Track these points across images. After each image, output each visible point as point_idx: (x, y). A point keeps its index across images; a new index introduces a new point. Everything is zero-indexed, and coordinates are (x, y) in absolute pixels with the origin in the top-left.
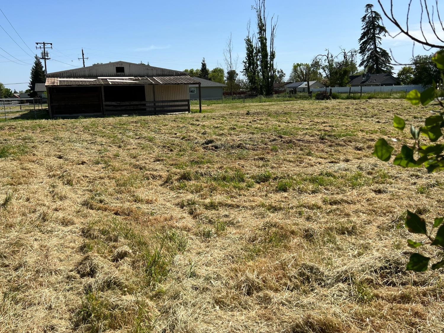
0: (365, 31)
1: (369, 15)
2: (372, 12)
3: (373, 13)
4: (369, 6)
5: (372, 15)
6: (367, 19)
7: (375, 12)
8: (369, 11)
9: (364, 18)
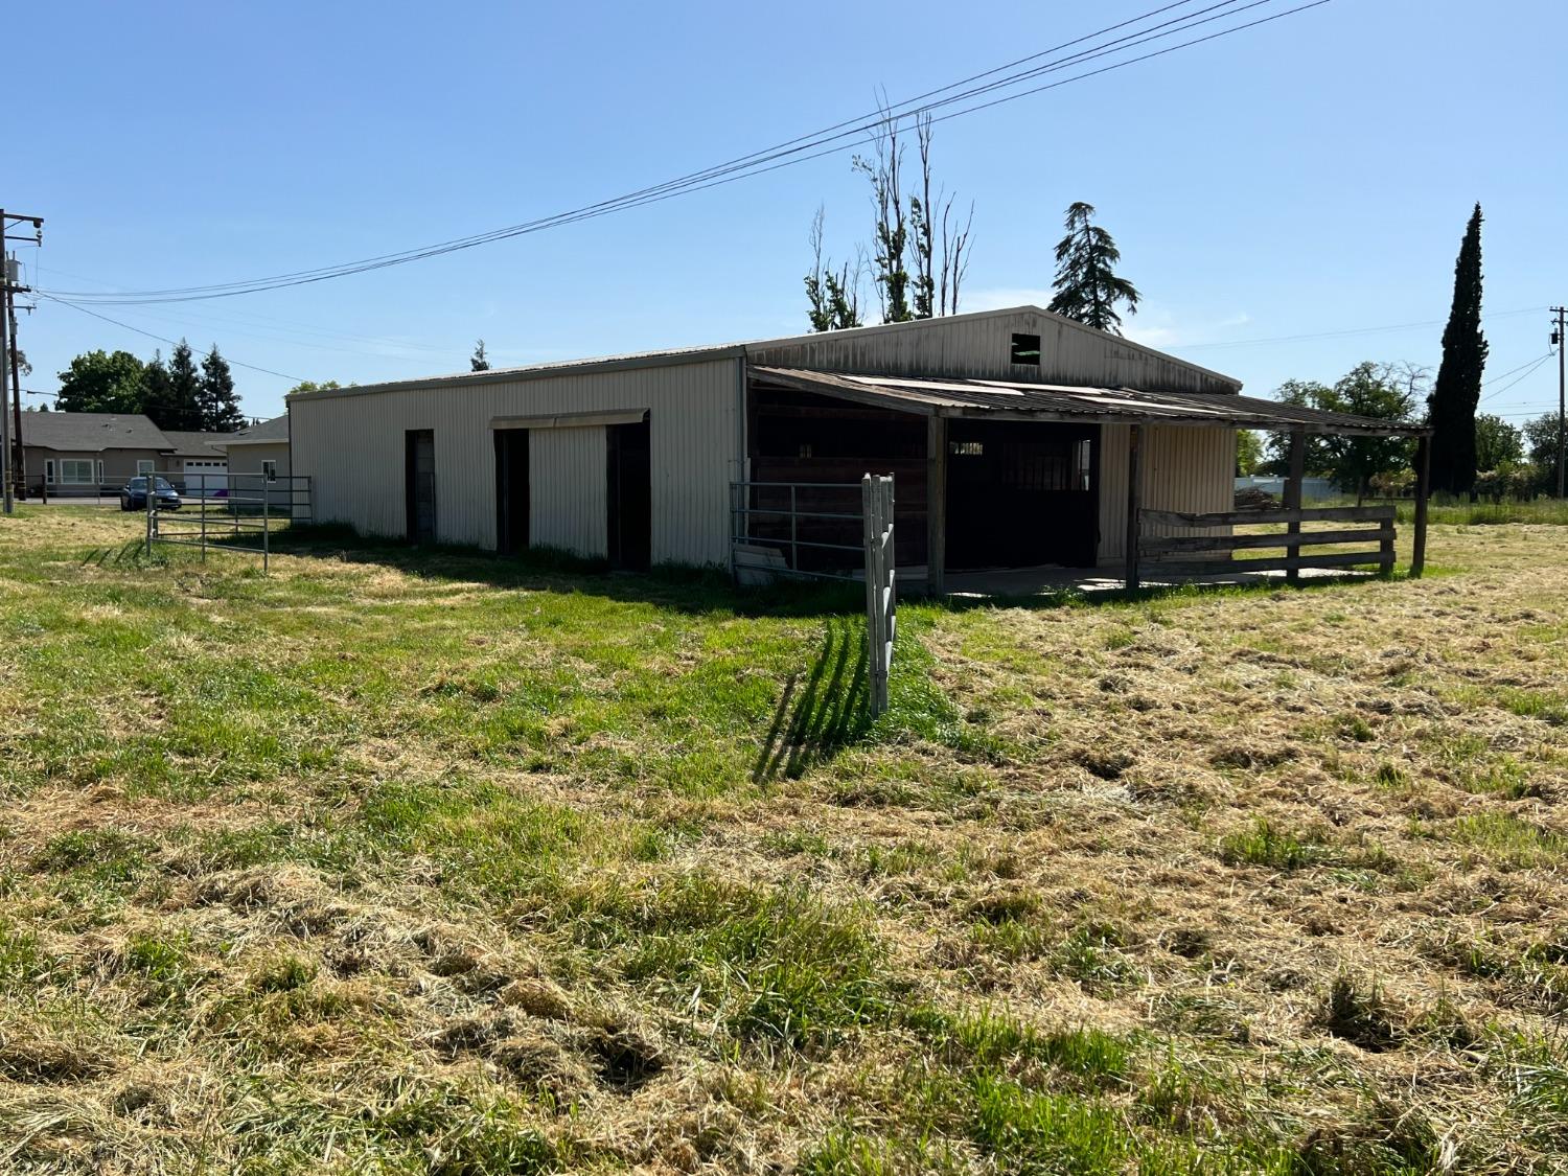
0: (1063, 289)
1: (1076, 239)
2: (1087, 229)
3: (1091, 233)
4: (1079, 209)
5: (1089, 240)
6: (1072, 250)
7: (1098, 231)
8: (1079, 225)
9: (1063, 248)
